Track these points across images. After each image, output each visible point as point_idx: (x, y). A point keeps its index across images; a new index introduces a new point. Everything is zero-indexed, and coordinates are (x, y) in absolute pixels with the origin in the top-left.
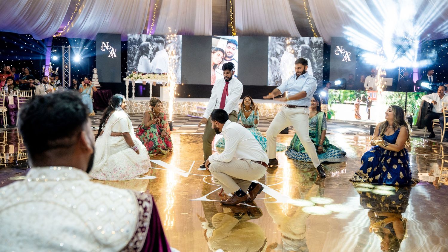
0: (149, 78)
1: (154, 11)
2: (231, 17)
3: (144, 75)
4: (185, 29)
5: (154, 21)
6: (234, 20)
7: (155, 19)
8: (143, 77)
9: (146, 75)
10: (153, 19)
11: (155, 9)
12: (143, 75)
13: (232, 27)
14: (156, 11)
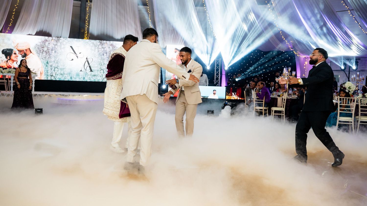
0: (10, 72)
1: (14, 12)
2: (86, 22)
3: (5, 70)
4: (43, 30)
5: (12, 22)
6: (89, 25)
7: (13, 20)
8: (3, 71)
9: (7, 69)
10: (11, 19)
11: (15, 9)
12: (3, 69)
13: (86, 32)
14: (15, 12)
